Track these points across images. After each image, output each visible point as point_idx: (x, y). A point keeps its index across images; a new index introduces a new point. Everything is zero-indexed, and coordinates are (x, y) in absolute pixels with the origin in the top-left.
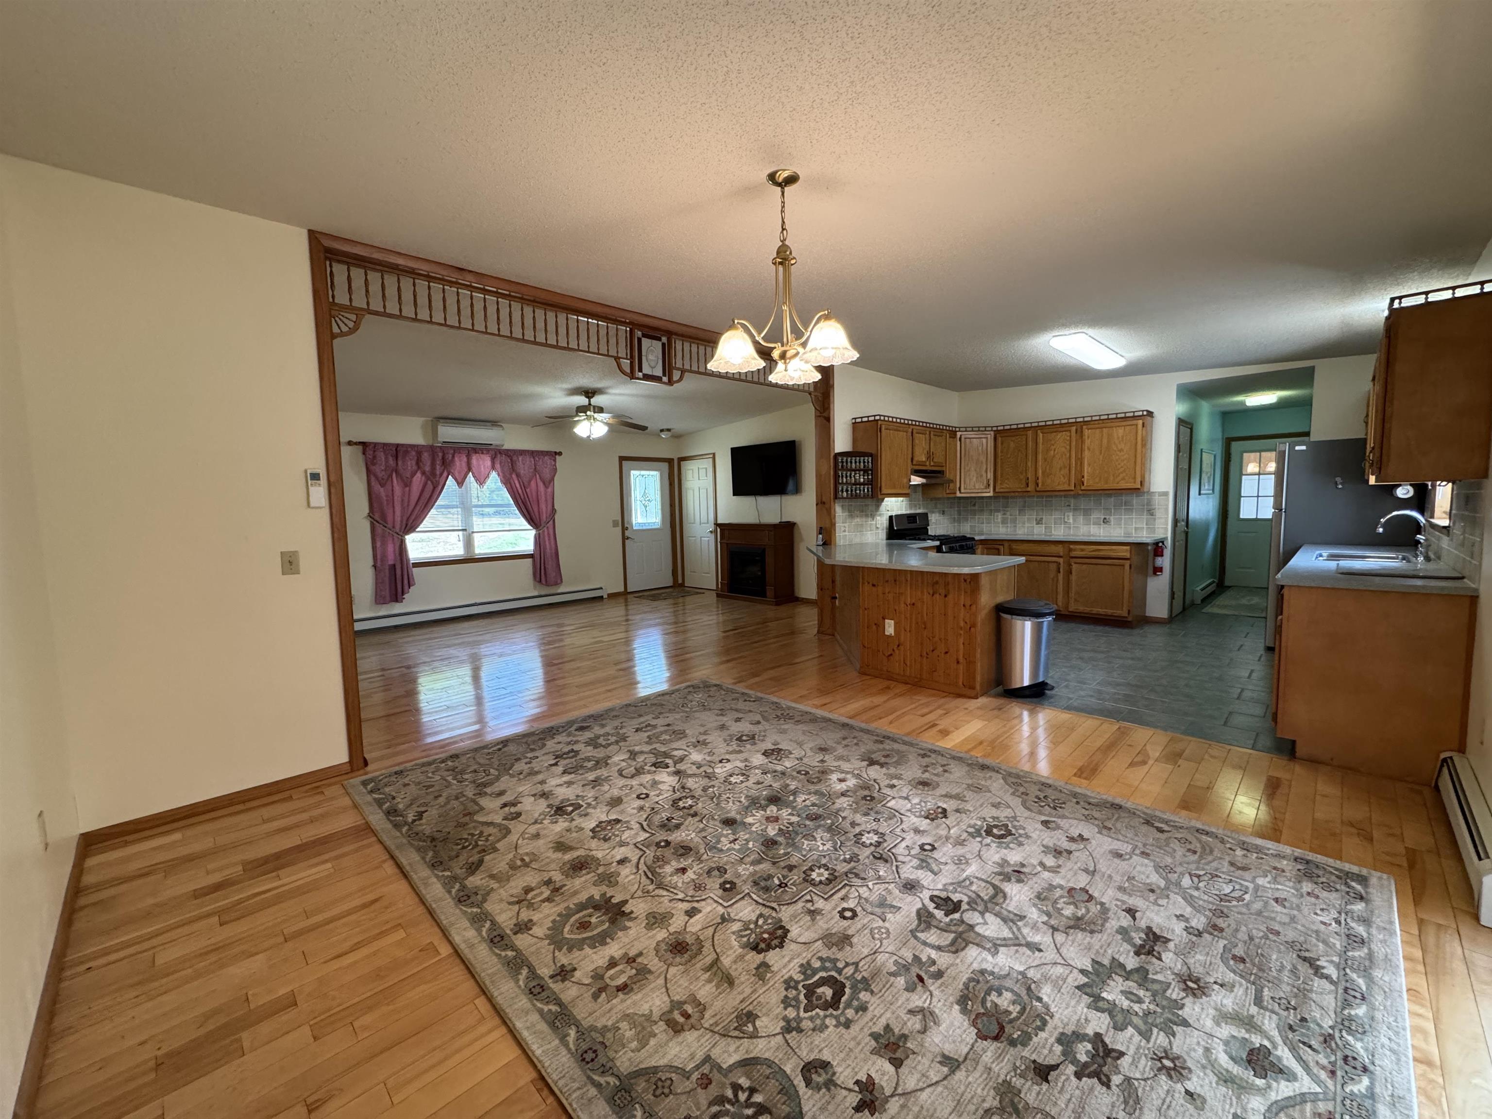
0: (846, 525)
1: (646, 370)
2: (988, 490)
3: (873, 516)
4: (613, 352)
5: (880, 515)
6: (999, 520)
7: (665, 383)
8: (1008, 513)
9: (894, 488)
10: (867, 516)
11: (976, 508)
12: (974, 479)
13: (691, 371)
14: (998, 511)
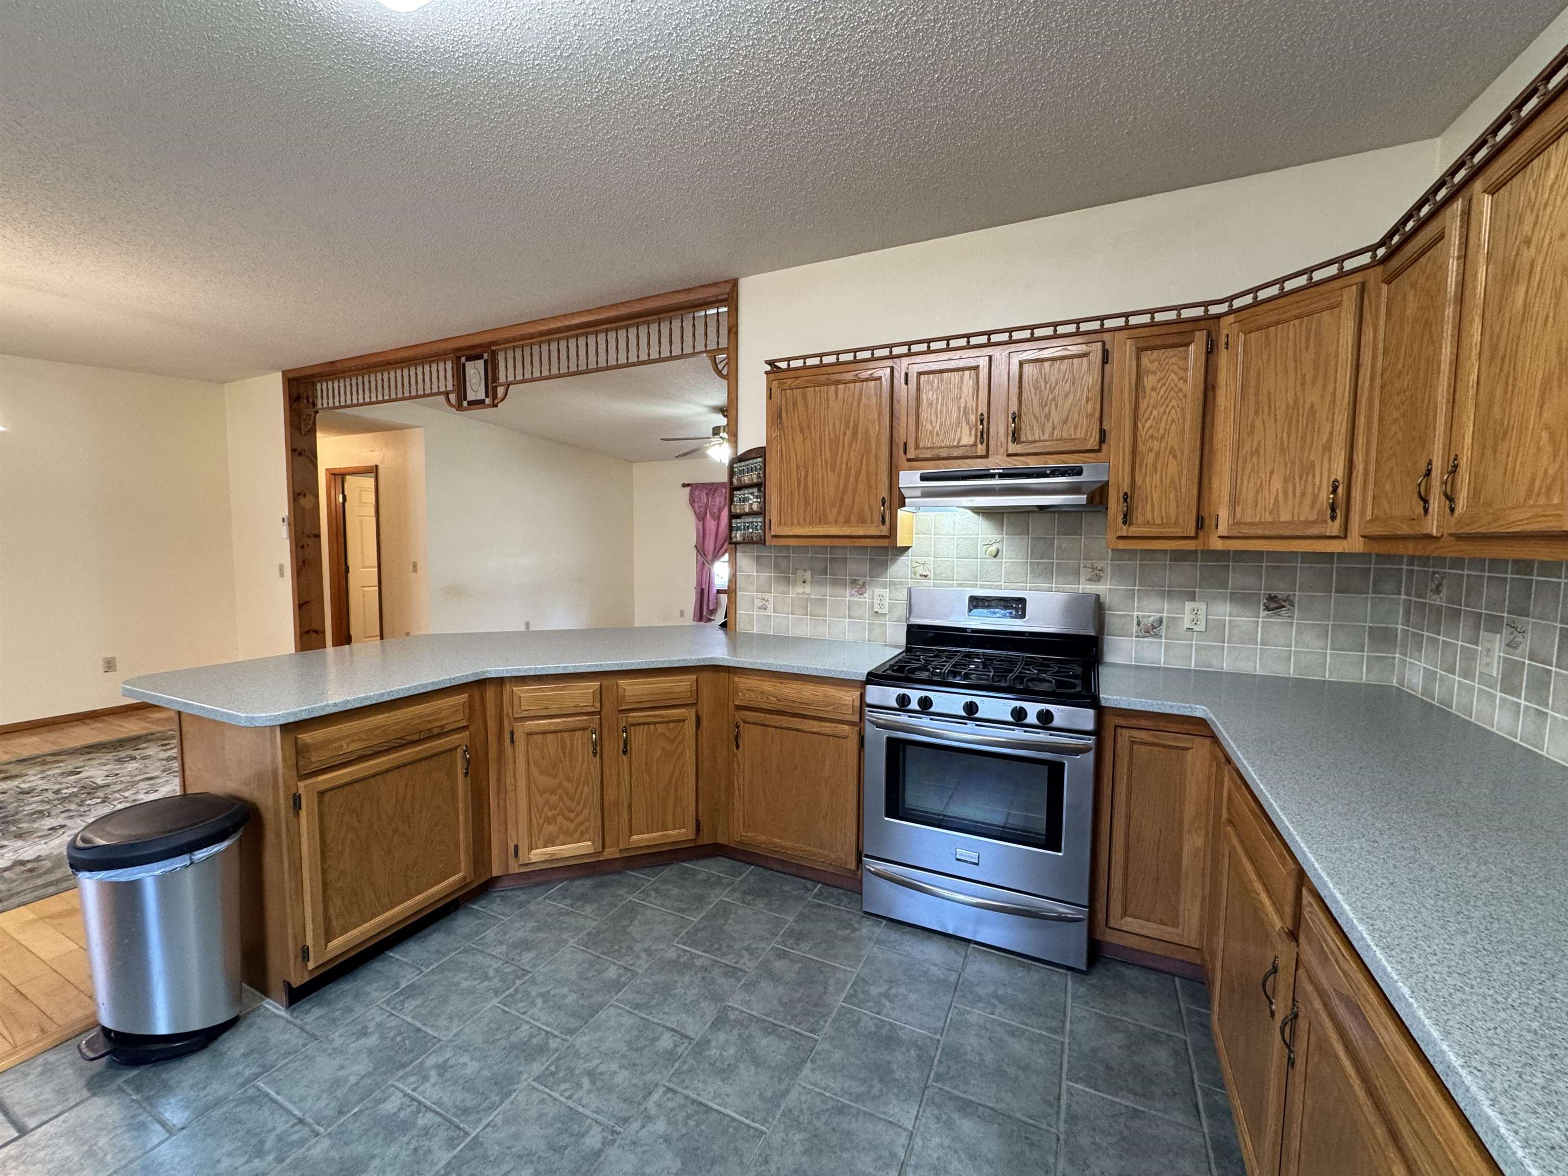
0: (770, 597)
1: (471, 396)
2: (1334, 528)
3: (858, 584)
4: (442, 389)
5: (884, 586)
6: (1495, 671)
7: (489, 406)
8: (1526, 646)
9: (823, 521)
10: (835, 583)
11: (1439, 600)
12: (1277, 484)
13: (516, 382)
14: (1494, 624)
